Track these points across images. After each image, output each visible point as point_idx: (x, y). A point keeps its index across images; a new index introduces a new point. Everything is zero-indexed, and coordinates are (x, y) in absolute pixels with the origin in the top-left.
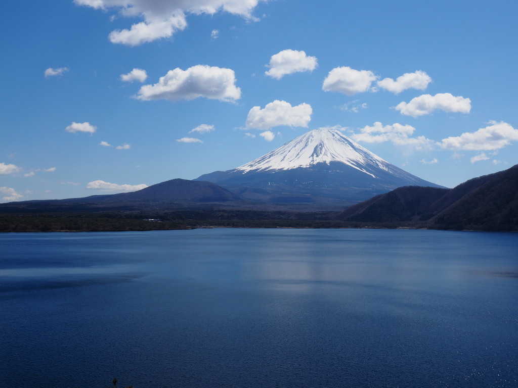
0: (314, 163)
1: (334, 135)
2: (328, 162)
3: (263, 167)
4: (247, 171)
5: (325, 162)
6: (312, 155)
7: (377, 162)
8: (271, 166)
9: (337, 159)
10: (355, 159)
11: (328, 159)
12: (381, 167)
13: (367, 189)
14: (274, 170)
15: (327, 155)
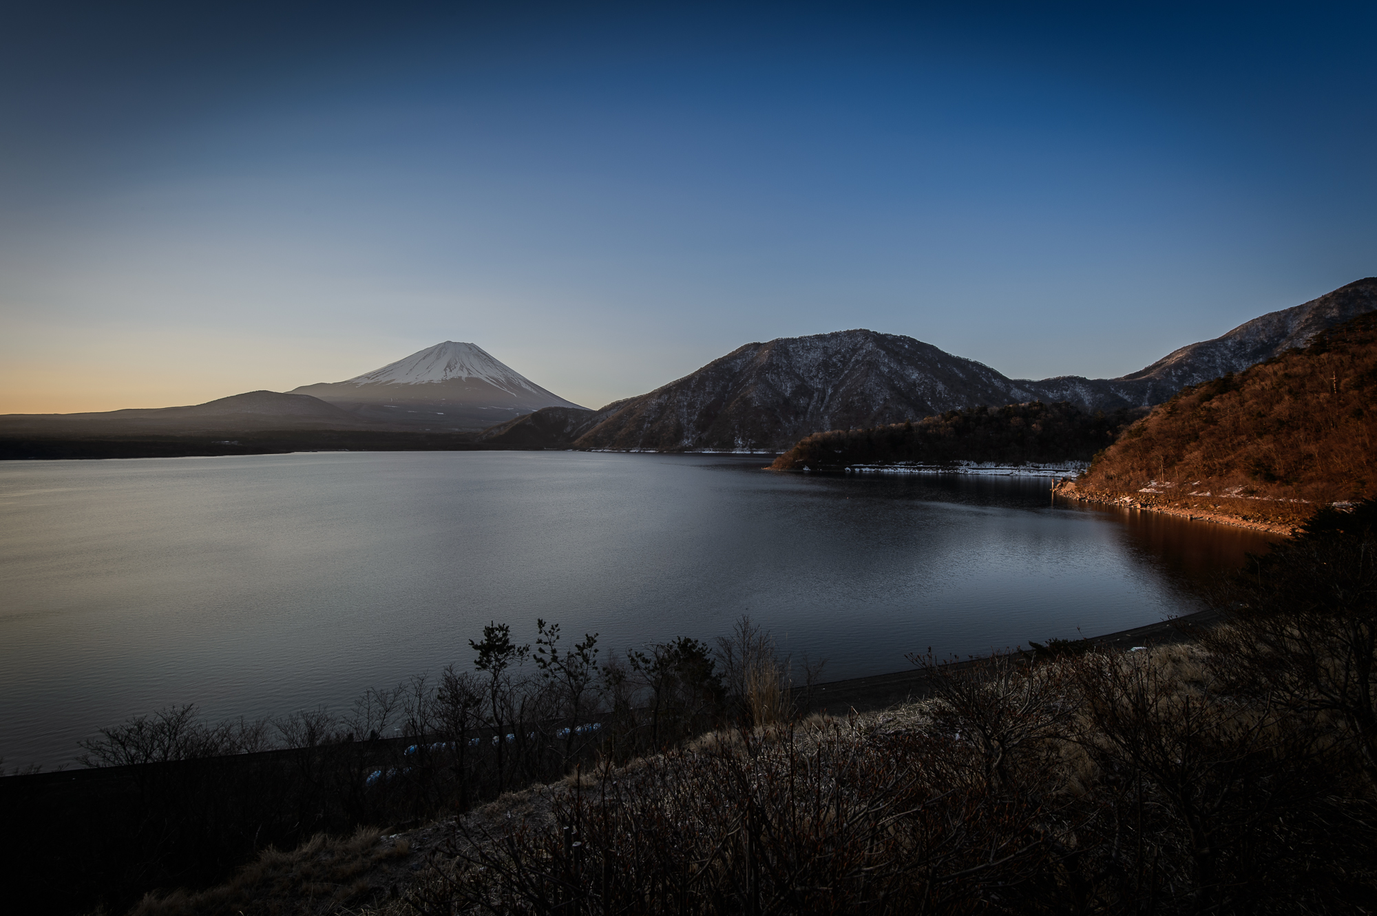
0: (447, 379)
1: (470, 349)
2: (463, 379)
3: (384, 381)
4: (362, 384)
5: (460, 378)
6: (445, 370)
7: (520, 381)
8: (394, 380)
9: (474, 376)
10: (496, 376)
11: (464, 375)
12: (524, 385)
13: (509, 409)
14: (398, 384)
15: (462, 370)
